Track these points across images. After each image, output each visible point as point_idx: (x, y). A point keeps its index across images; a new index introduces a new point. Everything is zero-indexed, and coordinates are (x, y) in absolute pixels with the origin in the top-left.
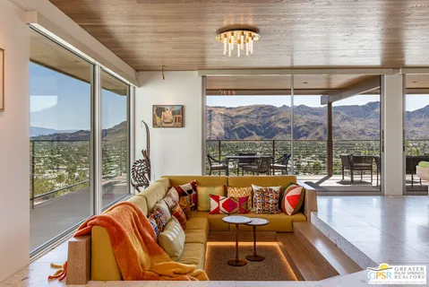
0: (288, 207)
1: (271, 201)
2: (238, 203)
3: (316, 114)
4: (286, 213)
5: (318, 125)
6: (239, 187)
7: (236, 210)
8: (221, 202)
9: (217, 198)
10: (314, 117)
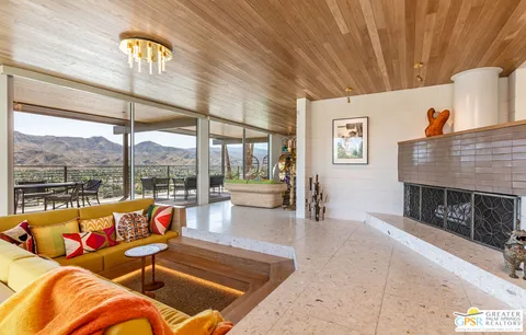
0: (160, 227)
1: (142, 225)
2: (105, 235)
3: (34, 142)
4: (160, 234)
5: (37, 152)
6: (97, 218)
7: (105, 244)
8: (84, 240)
9: (75, 237)
10: (33, 145)
